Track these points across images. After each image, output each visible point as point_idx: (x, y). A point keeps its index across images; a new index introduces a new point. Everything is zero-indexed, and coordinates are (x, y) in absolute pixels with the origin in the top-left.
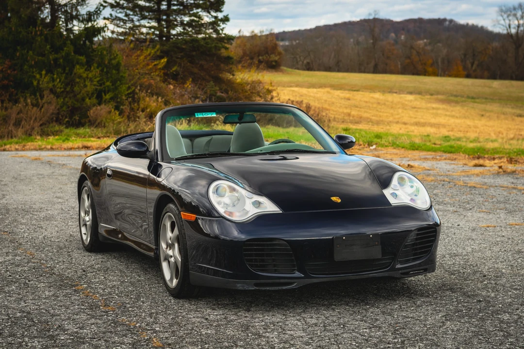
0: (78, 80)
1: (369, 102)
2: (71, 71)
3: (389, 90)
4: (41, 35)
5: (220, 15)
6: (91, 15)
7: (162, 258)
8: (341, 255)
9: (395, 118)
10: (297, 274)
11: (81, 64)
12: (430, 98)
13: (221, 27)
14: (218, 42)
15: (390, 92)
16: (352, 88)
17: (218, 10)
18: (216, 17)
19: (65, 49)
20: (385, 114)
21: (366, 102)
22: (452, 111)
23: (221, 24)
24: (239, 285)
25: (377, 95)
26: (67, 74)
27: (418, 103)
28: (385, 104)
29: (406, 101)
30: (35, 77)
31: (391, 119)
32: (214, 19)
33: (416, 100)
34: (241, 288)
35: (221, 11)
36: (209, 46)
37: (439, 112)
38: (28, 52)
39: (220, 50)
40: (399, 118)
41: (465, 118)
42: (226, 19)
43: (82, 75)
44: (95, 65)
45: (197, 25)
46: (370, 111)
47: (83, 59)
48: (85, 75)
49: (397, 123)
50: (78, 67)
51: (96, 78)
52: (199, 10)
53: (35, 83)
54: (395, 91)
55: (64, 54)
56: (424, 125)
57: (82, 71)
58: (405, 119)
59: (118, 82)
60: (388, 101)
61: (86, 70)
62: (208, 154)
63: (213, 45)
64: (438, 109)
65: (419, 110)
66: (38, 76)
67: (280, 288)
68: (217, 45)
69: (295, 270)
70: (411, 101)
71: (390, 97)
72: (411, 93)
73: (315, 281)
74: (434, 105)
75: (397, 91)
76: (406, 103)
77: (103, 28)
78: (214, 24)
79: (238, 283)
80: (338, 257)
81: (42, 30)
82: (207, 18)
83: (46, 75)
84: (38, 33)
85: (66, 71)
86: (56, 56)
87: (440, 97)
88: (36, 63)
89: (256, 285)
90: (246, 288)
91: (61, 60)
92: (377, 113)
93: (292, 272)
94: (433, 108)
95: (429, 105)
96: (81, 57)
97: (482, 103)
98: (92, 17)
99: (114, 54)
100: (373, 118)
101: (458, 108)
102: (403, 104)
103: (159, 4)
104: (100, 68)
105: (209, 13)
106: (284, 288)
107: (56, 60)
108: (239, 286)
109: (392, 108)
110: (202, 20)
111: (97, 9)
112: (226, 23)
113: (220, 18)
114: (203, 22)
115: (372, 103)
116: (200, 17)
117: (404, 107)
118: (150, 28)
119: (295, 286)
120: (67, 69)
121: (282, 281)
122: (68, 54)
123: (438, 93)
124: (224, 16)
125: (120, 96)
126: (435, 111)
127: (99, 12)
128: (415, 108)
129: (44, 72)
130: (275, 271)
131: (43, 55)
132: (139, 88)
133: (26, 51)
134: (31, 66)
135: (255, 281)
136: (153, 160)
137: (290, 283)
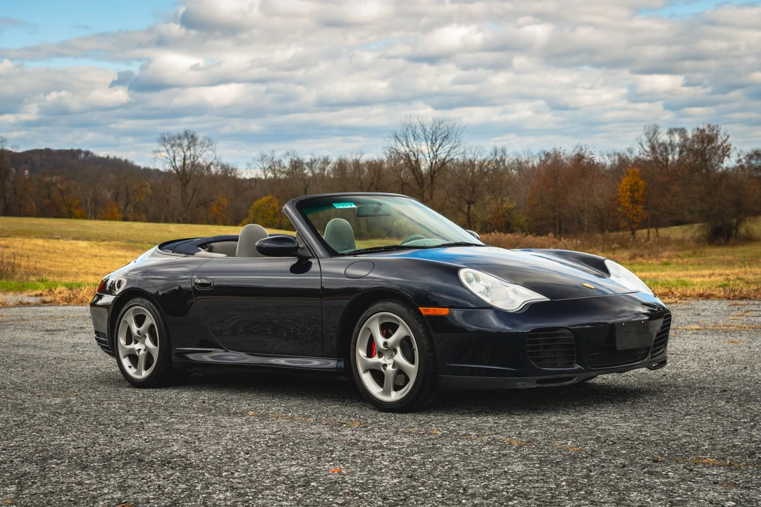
1: (35, 251)
7: (361, 370)
8: (622, 343)
9: (80, 269)
10: (577, 367)
12: (108, 245)
15: (50, 238)
20: (65, 264)
21: (31, 250)
24: (519, 383)
25: (40, 242)
27: (97, 250)
28: (55, 252)
29: (79, 248)
31: (74, 269)
33: (91, 246)
34: (522, 387)
40: (85, 268)
46: (43, 261)
49: (86, 273)
54: (57, 237)
58: (94, 269)
60: (58, 249)
62: (384, 248)
64: (126, 257)
65: (103, 259)
67: (562, 384)
69: (573, 363)
70: (86, 248)
72: (78, 239)
74: (119, 253)
75: (60, 237)
76: (82, 250)
79: (519, 381)
80: (619, 346)
87: (119, 243)
89: (538, 382)
90: (528, 386)
92: (53, 263)
93: (570, 364)
94: (119, 256)
95: (113, 252)
100: (52, 269)
102: (77, 252)
106: (566, 383)
108: (520, 385)
109: (67, 256)
115: (39, 251)
117: (81, 254)
119: (576, 381)
121: (564, 375)
123: (118, 239)
126: (123, 259)
128: (96, 256)
130: (555, 365)
135: (537, 378)
136: (310, 258)
137: (571, 379)
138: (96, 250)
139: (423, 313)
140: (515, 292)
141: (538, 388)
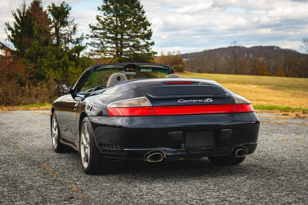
0: (70, 74)
2: (67, 70)
3: (243, 83)
4: (51, 50)
5: (150, 42)
6: (79, 40)
11: (73, 66)
13: (150, 48)
14: (148, 55)
15: (243, 84)
16: (223, 82)
17: (149, 39)
18: (147, 42)
19: (64, 58)
22: (277, 94)
23: (150, 46)
26: (65, 71)
28: (240, 90)
29: (251, 88)
30: (47, 73)
32: (146, 44)
33: (257, 88)
35: (150, 40)
36: (143, 58)
37: (270, 94)
38: (44, 59)
39: (149, 59)
41: (284, 97)
42: (153, 44)
43: (72, 71)
44: (80, 66)
45: (137, 47)
47: (73, 63)
48: (74, 72)
50: (70, 67)
51: (80, 73)
52: (139, 39)
53: (47, 76)
54: (246, 83)
55: (63, 60)
56: (261, 100)
57: (72, 69)
59: (93, 76)
60: (241, 88)
61: (75, 69)
63: (146, 57)
64: (269, 92)
65: (258, 93)
66: (48, 72)
68: (147, 57)
70: (254, 88)
71: (243, 86)
72: (254, 84)
74: (267, 91)
76: (252, 89)
77: (85, 46)
78: (146, 46)
81: (51, 48)
82: (142, 43)
83: (53, 71)
84: (49, 49)
85: (64, 70)
86: (59, 61)
87: (270, 86)
88: (48, 65)
91: (61, 64)
94: (266, 92)
95: (264, 90)
96: (72, 62)
97: (294, 90)
98: (79, 41)
99: (90, 61)
101: (280, 92)
103: (117, 35)
104: (83, 68)
105: (144, 40)
107: (58, 64)
110: (140, 43)
111: (82, 37)
112: (153, 45)
113: (149, 43)
114: (140, 45)
116: (139, 42)
117: (250, 91)
118: (112, 48)
120: (65, 68)
122: (65, 61)
123: (270, 84)
124: (152, 42)
125: (94, 83)
126: (267, 94)
127: (83, 38)
128: (256, 92)
129: (51, 70)
131: (52, 61)
132: (104, 79)
133: (43, 59)
134: (46, 67)
138: (258, 90)
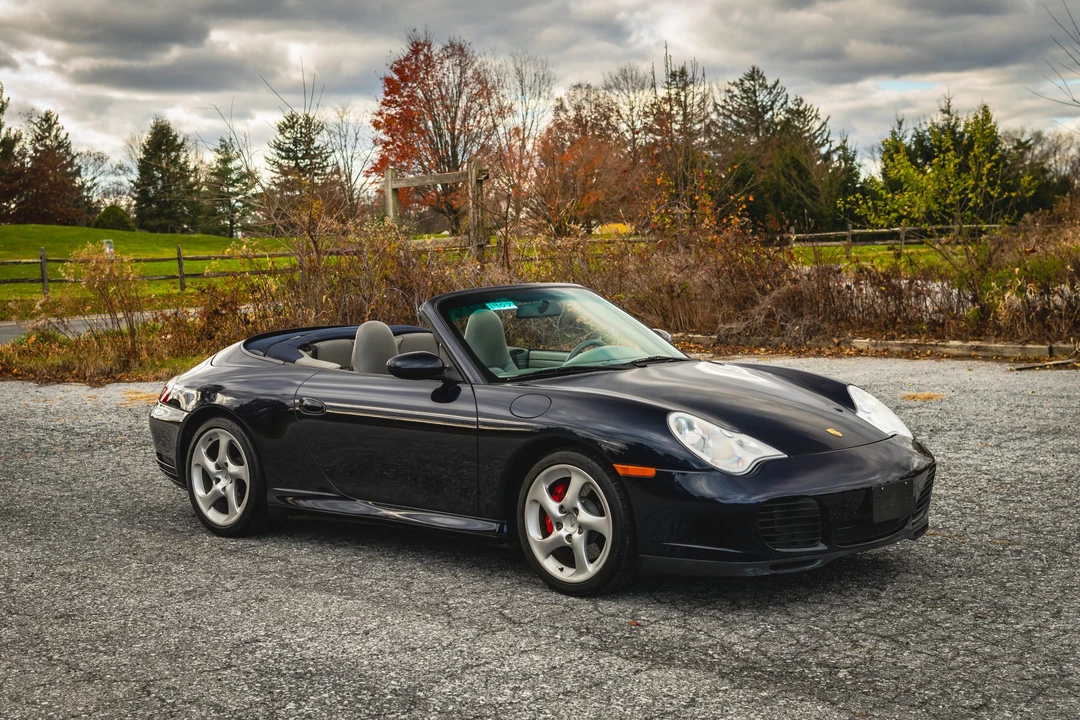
8: (879, 516)
10: (821, 547)
24: (748, 570)
34: (751, 574)
67: (802, 569)
69: (817, 540)
73: (843, 554)
79: (748, 566)
80: (877, 518)
89: (773, 567)
90: (759, 573)
93: (812, 543)
106: (806, 568)
108: (750, 572)
119: (819, 564)
121: (804, 558)
130: (793, 545)
135: (770, 562)
136: (460, 382)
137: (813, 561)
139: (620, 472)
140: (741, 444)
141: (772, 575)
